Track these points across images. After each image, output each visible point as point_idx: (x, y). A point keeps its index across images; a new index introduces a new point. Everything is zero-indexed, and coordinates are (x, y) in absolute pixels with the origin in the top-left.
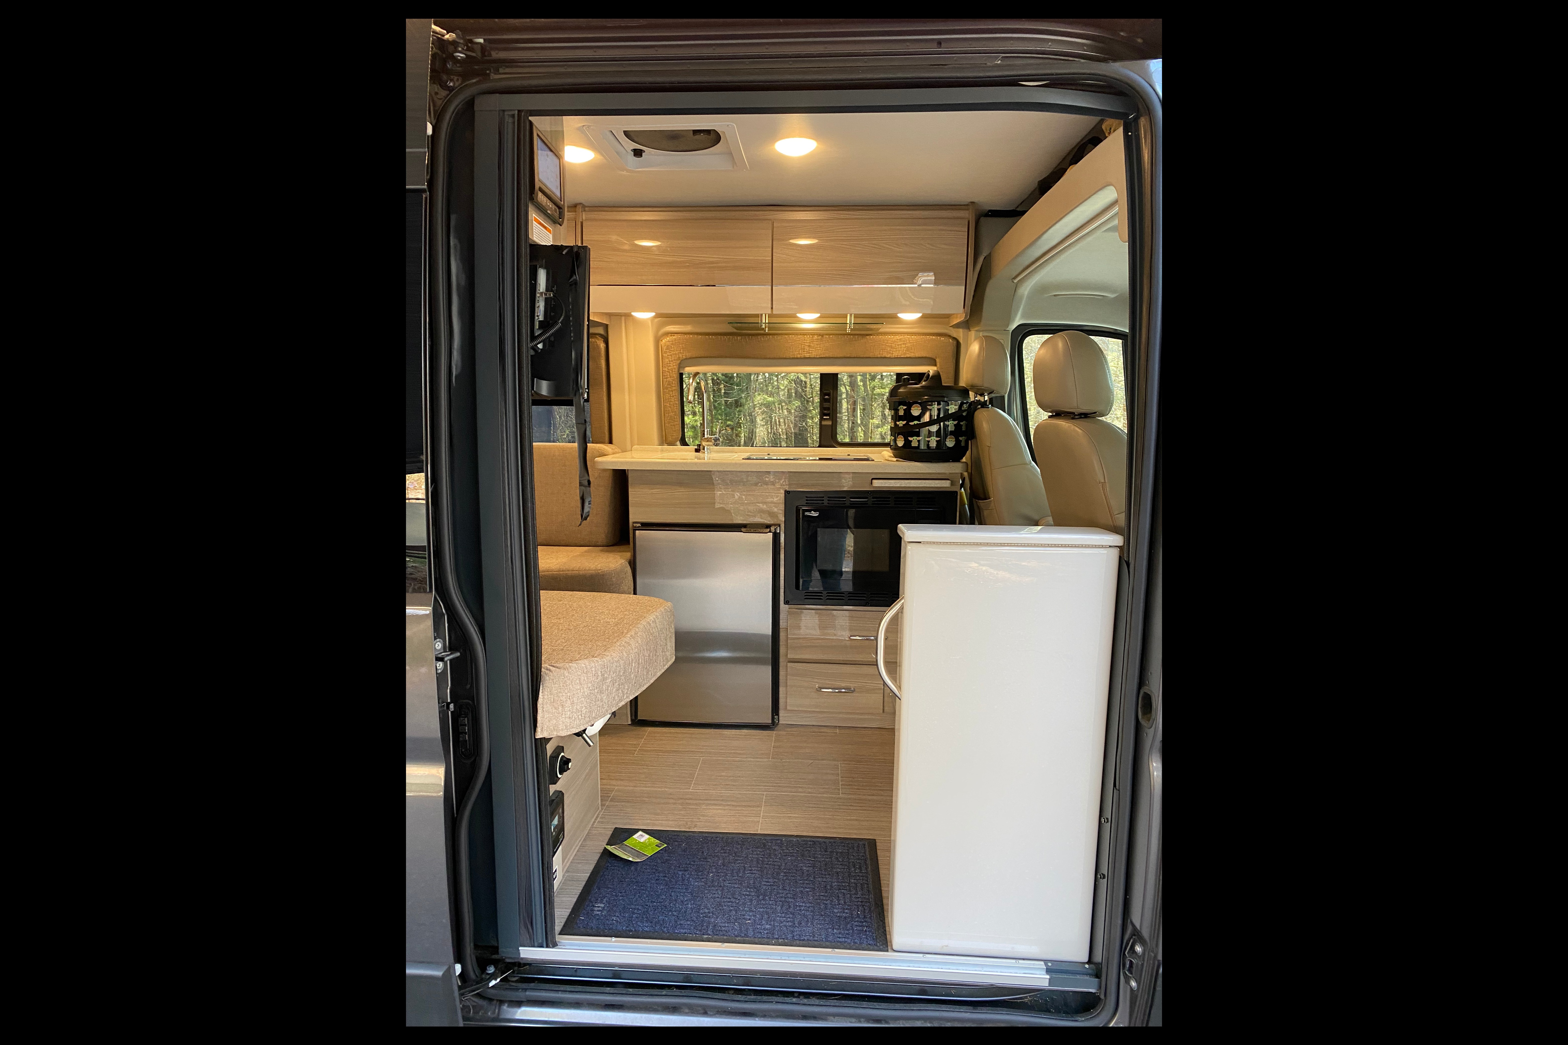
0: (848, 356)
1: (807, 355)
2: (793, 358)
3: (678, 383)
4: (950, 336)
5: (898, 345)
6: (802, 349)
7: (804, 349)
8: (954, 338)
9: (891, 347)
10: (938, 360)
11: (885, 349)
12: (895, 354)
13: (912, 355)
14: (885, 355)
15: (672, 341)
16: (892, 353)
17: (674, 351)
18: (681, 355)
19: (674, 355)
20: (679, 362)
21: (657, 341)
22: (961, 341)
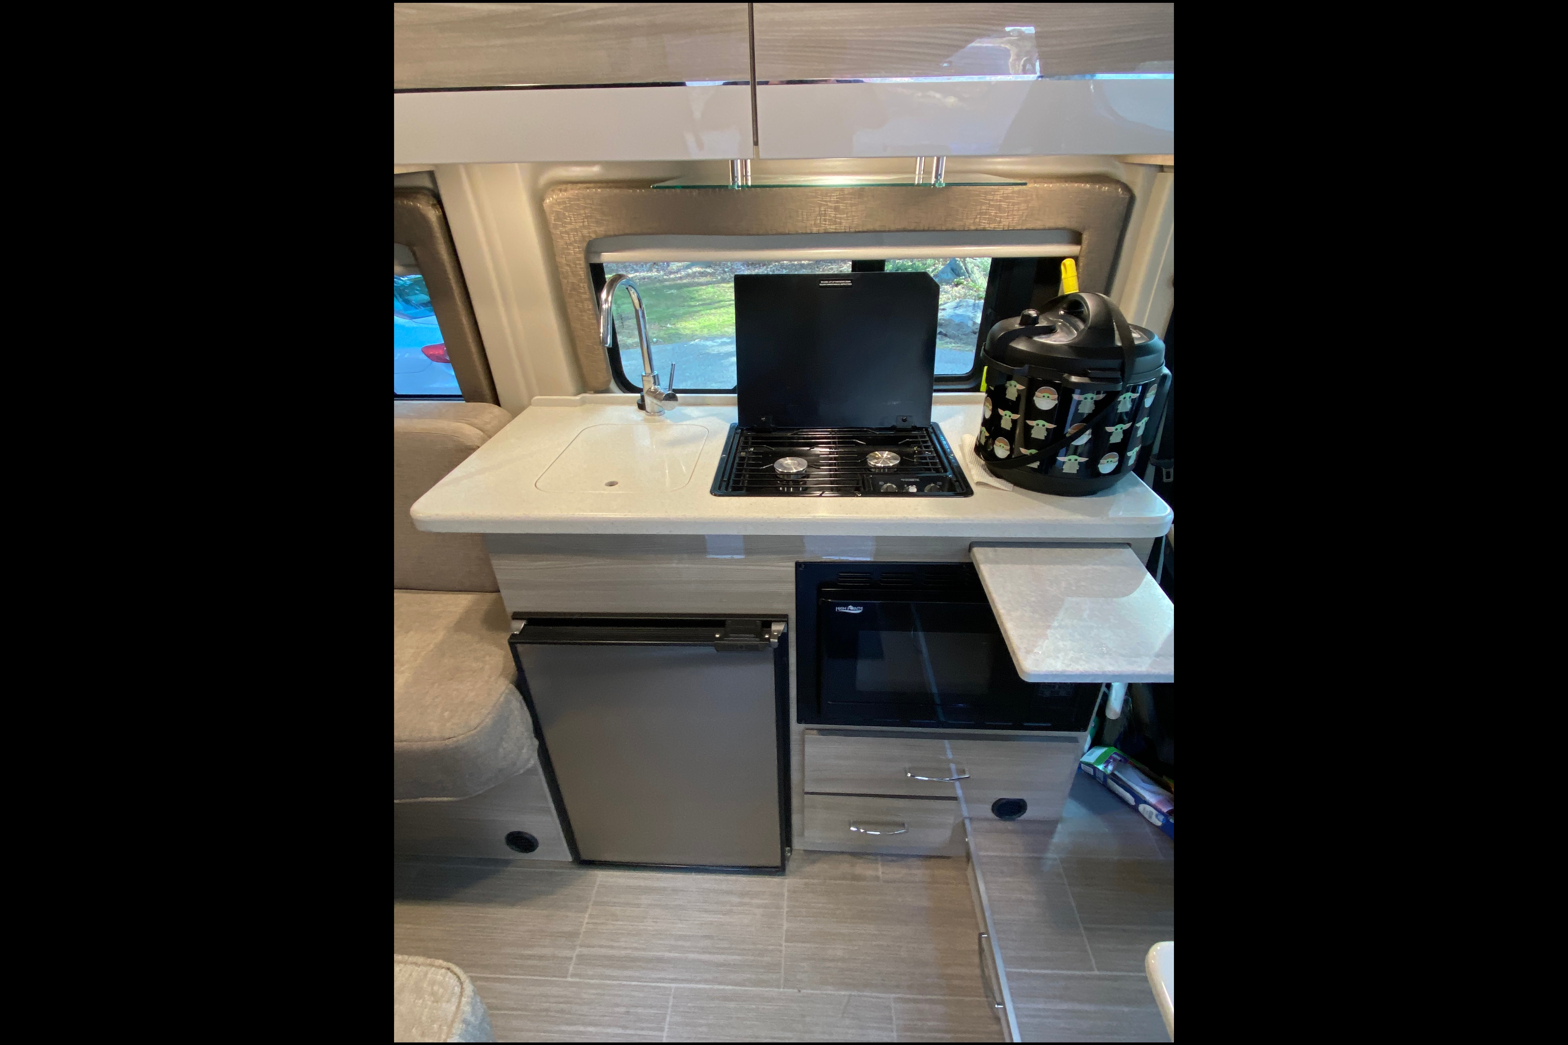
0: (912, 228)
1: (832, 228)
2: (802, 234)
3: (589, 288)
4: (1118, 182)
5: (1014, 204)
6: (820, 215)
7: (825, 215)
8: (1127, 188)
9: (1000, 208)
10: (1085, 237)
11: (986, 214)
12: (1006, 223)
13: (1038, 225)
14: (985, 224)
15: (564, 203)
16: (1000, 222)
17: (570, 223)
18: (585, 232)
19: (572, 230)
20: (585, 244)
21: (538, 199)
22: (1137, 192)
